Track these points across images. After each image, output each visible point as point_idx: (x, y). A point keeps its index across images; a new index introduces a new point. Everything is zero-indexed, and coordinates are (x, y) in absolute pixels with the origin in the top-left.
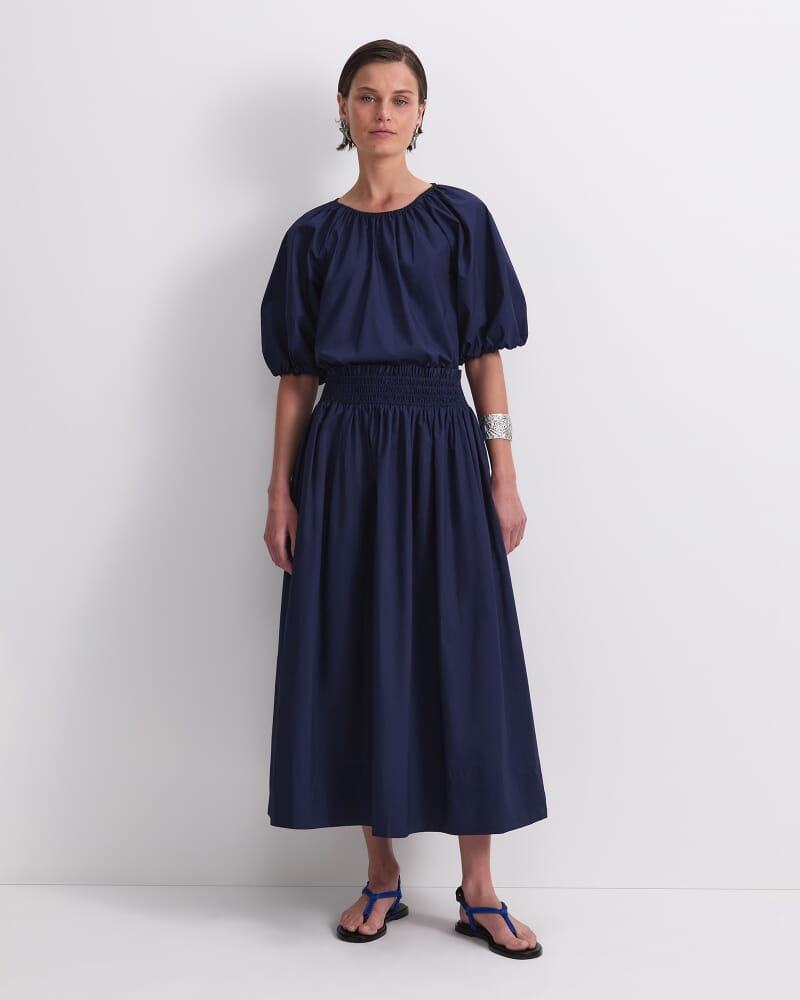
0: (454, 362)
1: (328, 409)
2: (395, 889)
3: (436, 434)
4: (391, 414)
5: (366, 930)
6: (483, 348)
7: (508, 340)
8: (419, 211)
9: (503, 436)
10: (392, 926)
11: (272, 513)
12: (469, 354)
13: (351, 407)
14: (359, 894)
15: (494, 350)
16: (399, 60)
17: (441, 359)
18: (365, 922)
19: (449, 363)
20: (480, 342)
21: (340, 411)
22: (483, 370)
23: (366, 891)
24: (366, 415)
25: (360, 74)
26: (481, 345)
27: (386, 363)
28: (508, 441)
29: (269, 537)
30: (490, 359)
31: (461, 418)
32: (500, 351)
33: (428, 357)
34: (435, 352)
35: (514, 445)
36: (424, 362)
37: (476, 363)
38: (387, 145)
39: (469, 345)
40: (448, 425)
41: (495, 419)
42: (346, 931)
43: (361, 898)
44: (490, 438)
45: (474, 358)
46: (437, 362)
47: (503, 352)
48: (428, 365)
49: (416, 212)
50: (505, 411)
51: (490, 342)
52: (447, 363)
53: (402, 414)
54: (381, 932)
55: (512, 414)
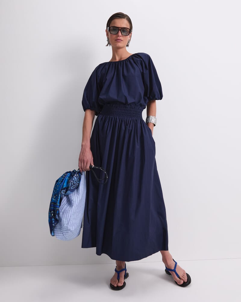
2: (124, 268)
5: (120, 285)
8: (130, 60)
16: (124, 18)
23: (116, 270)
25: (113, 22)
38: (120, 44)
42: (113, 286)
49: (129, 60)
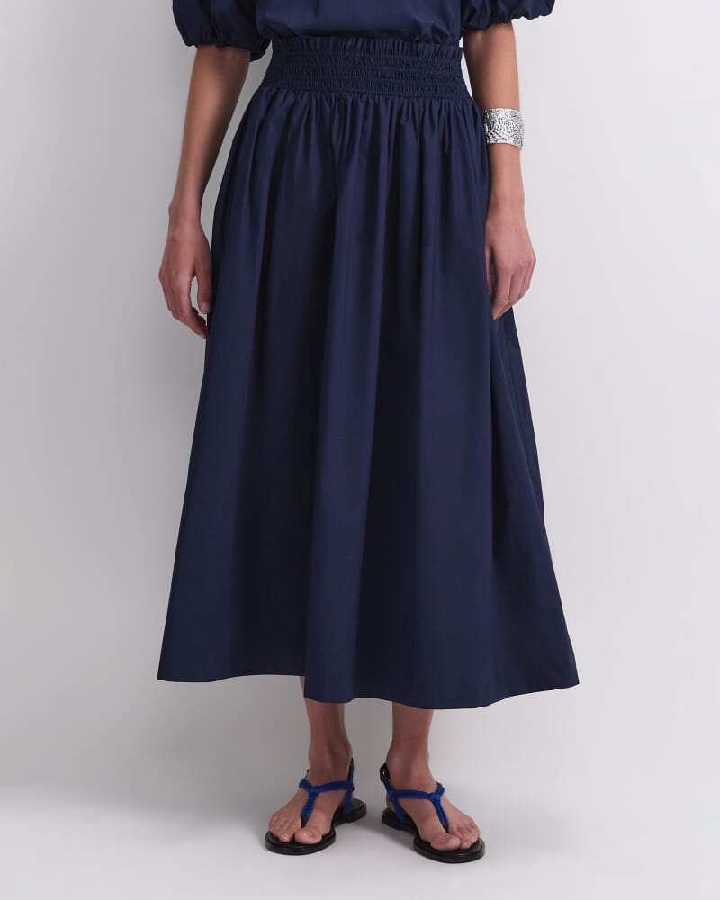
0: (452, 36)
1: (274, 98)
2: (344, 778)
3: (427, 137)
4: (361, 107)
5: (306, 837)
6: (491, 16)
7: (529, 6)
9: (511, 141)
10: (343, 831)
11: (172, 245)
12: (471, 23)
13: (306, 94)
14: (295, 788)
15: (506, 20)
17: (435, 29)
18: (303, 825)
19: (447, 36)
20: (488, 7)
21: (291, 100)
22: (488, 47)
23: (304, 784)
24: (327, 106)
26: (489, 11)
27: (357, 34)
28: (517, 149)
29: (168, 277)
30: (500, 32)
31: (460, 116)
32: (514, 21)
33: (416, 27)
34: (427, 20)
35: (524, 155)
36: (410, 34)
37: (479, 36)
39: (474, 10)
40: (442, 126)
41: (501, 115)
42: (277, 839)
43: (298, 793)
44: (492, 142)
45: (477, 29)
46: (430, 36)
47: (519, 24)
48: (417, 38)
50: (515, 106)
51: (502, 8)
52: (443, 36)
53: (377, 107)
54: (328, 840)
55: (524, 111)
